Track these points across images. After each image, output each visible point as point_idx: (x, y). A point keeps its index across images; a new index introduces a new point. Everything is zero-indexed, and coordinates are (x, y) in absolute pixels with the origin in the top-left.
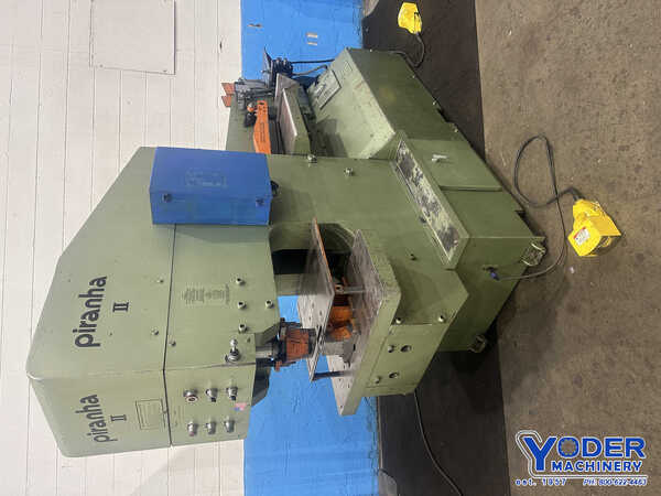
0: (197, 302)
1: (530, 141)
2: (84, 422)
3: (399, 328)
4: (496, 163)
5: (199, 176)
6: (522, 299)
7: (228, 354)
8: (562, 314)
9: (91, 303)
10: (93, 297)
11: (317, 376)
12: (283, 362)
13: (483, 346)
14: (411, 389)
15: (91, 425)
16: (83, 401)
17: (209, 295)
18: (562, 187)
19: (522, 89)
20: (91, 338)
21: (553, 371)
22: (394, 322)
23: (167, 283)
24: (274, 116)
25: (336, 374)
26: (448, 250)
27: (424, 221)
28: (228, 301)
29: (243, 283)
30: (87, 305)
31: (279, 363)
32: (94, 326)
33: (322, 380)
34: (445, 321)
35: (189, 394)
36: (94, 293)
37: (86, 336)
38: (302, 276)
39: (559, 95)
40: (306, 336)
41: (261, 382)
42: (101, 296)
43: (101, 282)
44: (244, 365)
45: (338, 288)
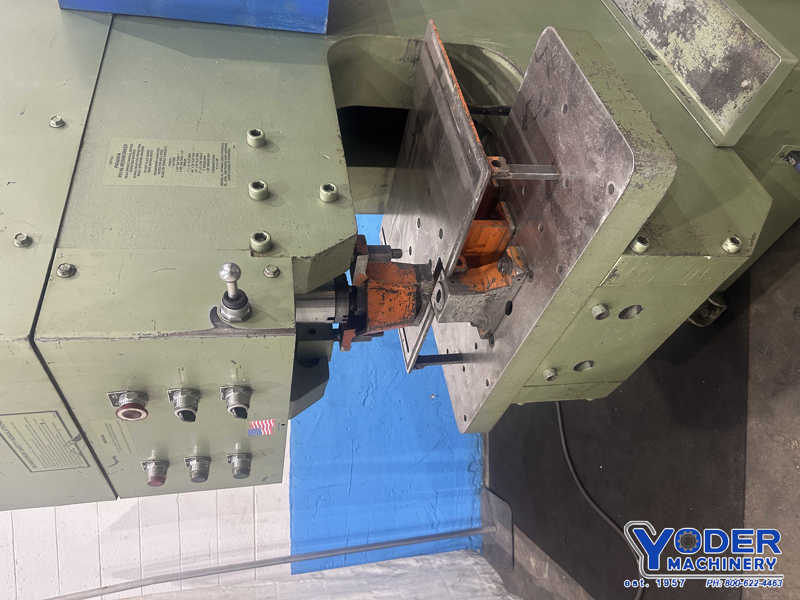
0: (148, 176)
7: (219, 303)
11: (421, 361)
12: (358, 333)
22: (630, 248)
23: (75, 130)
29: (264, 143)
31: (349, 334)
33: (429, 368)
35: (125, 401)
40: (411, 278)
41: (310, 372)
44: (264, 332)
45: (495, 164)
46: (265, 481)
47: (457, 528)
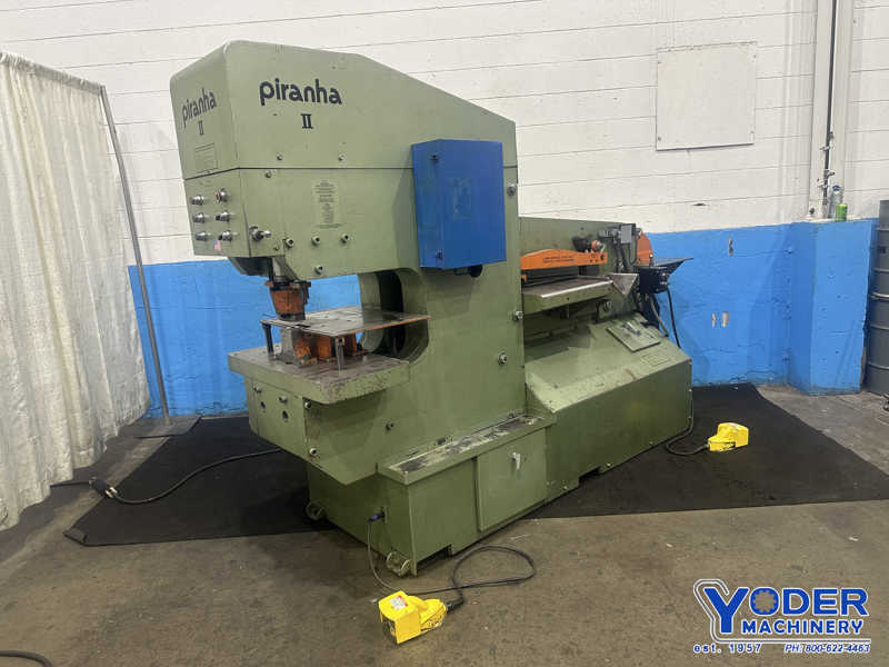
0: (318, 196)
1: (531, 563)
2: (196, 96)
3: (301, 406)
4: (518, 530)
5: (465, 190)
6: (355, 554)
7: (259, 229)
8: (328, 591)
9: (309, 93)
10: (316, 93)
11: (267, 328)
12: (273, 289)
13: (313, 517)
14: (254, 429)
15: (195, 103)
16: (211, 94)
17: (327, 208)
18: (467, 593)
19: (597, 556)
20: (271, 96)
21: (270, 583)
22: (305, 400)
23: (339, 165)
24: (584, 272)
25: (271, 349)
26: (402, 466)
27: (441, 442)
28: (321, 227)
29: (343, 241)
30: (308, 88)
32: (284, 98)
33: (264, 334)
34: (311, 456)
35: (223, 194)
36: (321, 94)
37: (272, 91)
38: (379, 308)
39: (575, 592)
40: (296, 311)
42: (319, 101)
43: (336, 98)
44: (249, 245)
45: (341, 341)
46: (195, 248)
47: (168, 396)
